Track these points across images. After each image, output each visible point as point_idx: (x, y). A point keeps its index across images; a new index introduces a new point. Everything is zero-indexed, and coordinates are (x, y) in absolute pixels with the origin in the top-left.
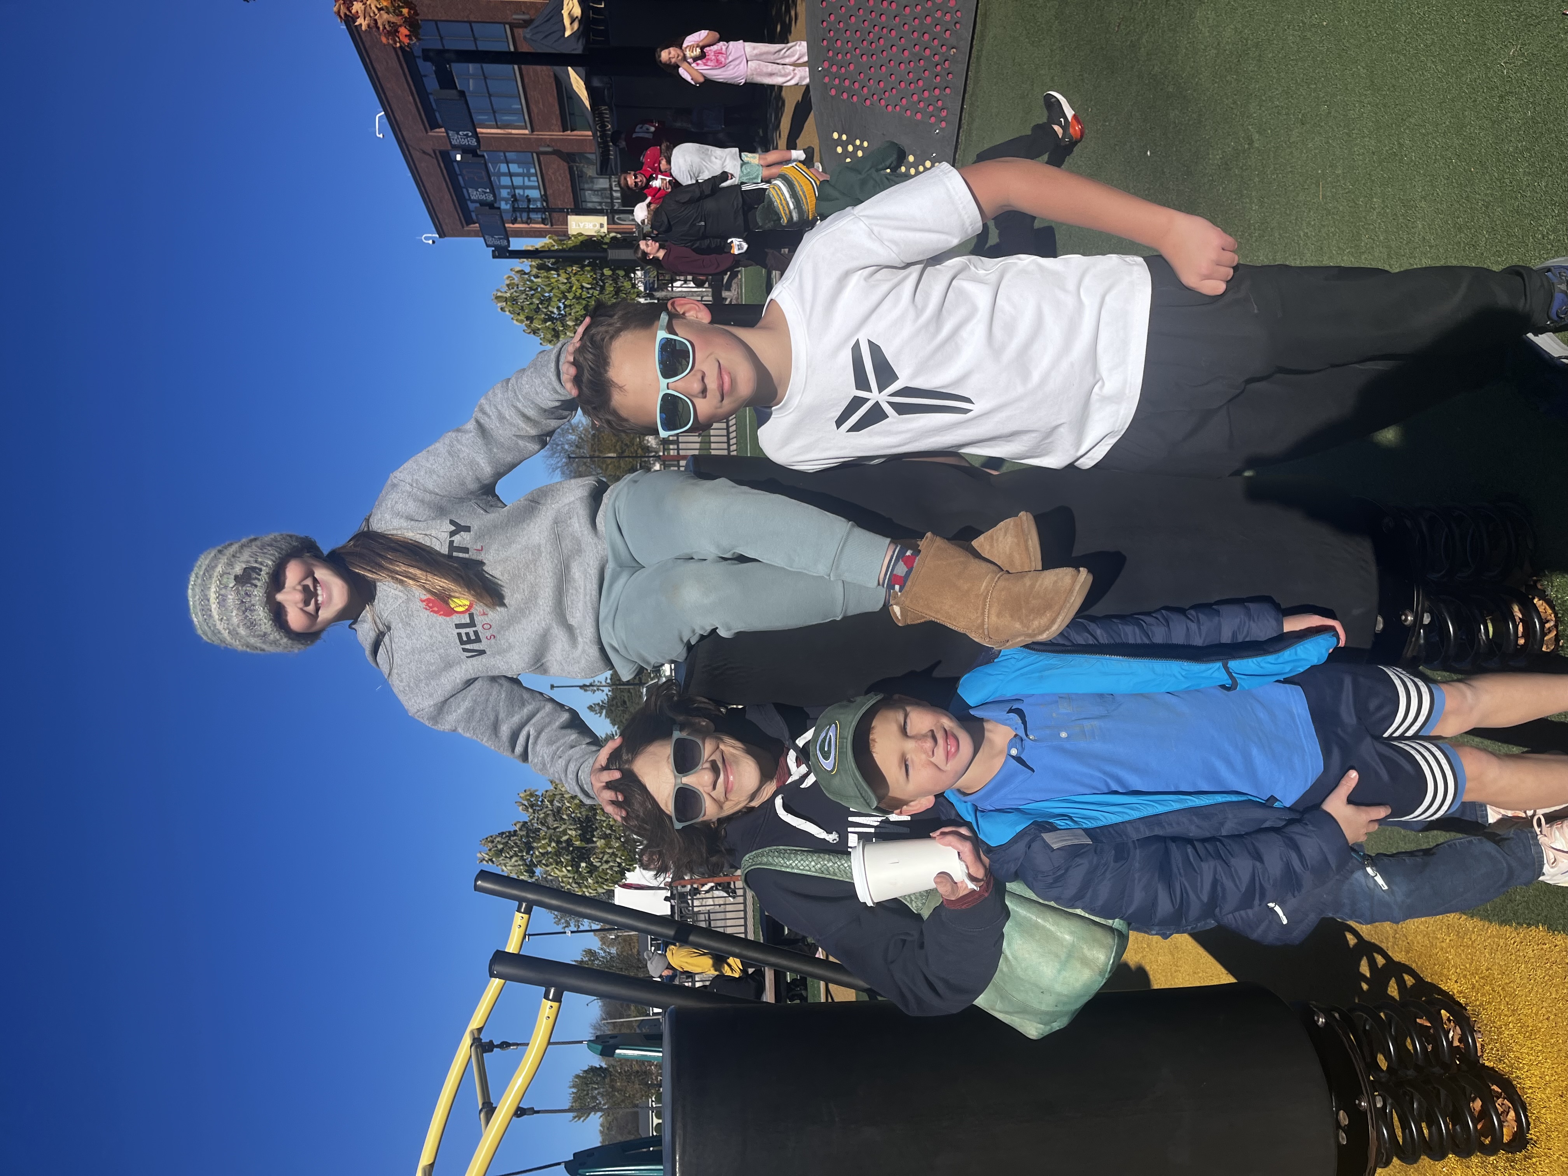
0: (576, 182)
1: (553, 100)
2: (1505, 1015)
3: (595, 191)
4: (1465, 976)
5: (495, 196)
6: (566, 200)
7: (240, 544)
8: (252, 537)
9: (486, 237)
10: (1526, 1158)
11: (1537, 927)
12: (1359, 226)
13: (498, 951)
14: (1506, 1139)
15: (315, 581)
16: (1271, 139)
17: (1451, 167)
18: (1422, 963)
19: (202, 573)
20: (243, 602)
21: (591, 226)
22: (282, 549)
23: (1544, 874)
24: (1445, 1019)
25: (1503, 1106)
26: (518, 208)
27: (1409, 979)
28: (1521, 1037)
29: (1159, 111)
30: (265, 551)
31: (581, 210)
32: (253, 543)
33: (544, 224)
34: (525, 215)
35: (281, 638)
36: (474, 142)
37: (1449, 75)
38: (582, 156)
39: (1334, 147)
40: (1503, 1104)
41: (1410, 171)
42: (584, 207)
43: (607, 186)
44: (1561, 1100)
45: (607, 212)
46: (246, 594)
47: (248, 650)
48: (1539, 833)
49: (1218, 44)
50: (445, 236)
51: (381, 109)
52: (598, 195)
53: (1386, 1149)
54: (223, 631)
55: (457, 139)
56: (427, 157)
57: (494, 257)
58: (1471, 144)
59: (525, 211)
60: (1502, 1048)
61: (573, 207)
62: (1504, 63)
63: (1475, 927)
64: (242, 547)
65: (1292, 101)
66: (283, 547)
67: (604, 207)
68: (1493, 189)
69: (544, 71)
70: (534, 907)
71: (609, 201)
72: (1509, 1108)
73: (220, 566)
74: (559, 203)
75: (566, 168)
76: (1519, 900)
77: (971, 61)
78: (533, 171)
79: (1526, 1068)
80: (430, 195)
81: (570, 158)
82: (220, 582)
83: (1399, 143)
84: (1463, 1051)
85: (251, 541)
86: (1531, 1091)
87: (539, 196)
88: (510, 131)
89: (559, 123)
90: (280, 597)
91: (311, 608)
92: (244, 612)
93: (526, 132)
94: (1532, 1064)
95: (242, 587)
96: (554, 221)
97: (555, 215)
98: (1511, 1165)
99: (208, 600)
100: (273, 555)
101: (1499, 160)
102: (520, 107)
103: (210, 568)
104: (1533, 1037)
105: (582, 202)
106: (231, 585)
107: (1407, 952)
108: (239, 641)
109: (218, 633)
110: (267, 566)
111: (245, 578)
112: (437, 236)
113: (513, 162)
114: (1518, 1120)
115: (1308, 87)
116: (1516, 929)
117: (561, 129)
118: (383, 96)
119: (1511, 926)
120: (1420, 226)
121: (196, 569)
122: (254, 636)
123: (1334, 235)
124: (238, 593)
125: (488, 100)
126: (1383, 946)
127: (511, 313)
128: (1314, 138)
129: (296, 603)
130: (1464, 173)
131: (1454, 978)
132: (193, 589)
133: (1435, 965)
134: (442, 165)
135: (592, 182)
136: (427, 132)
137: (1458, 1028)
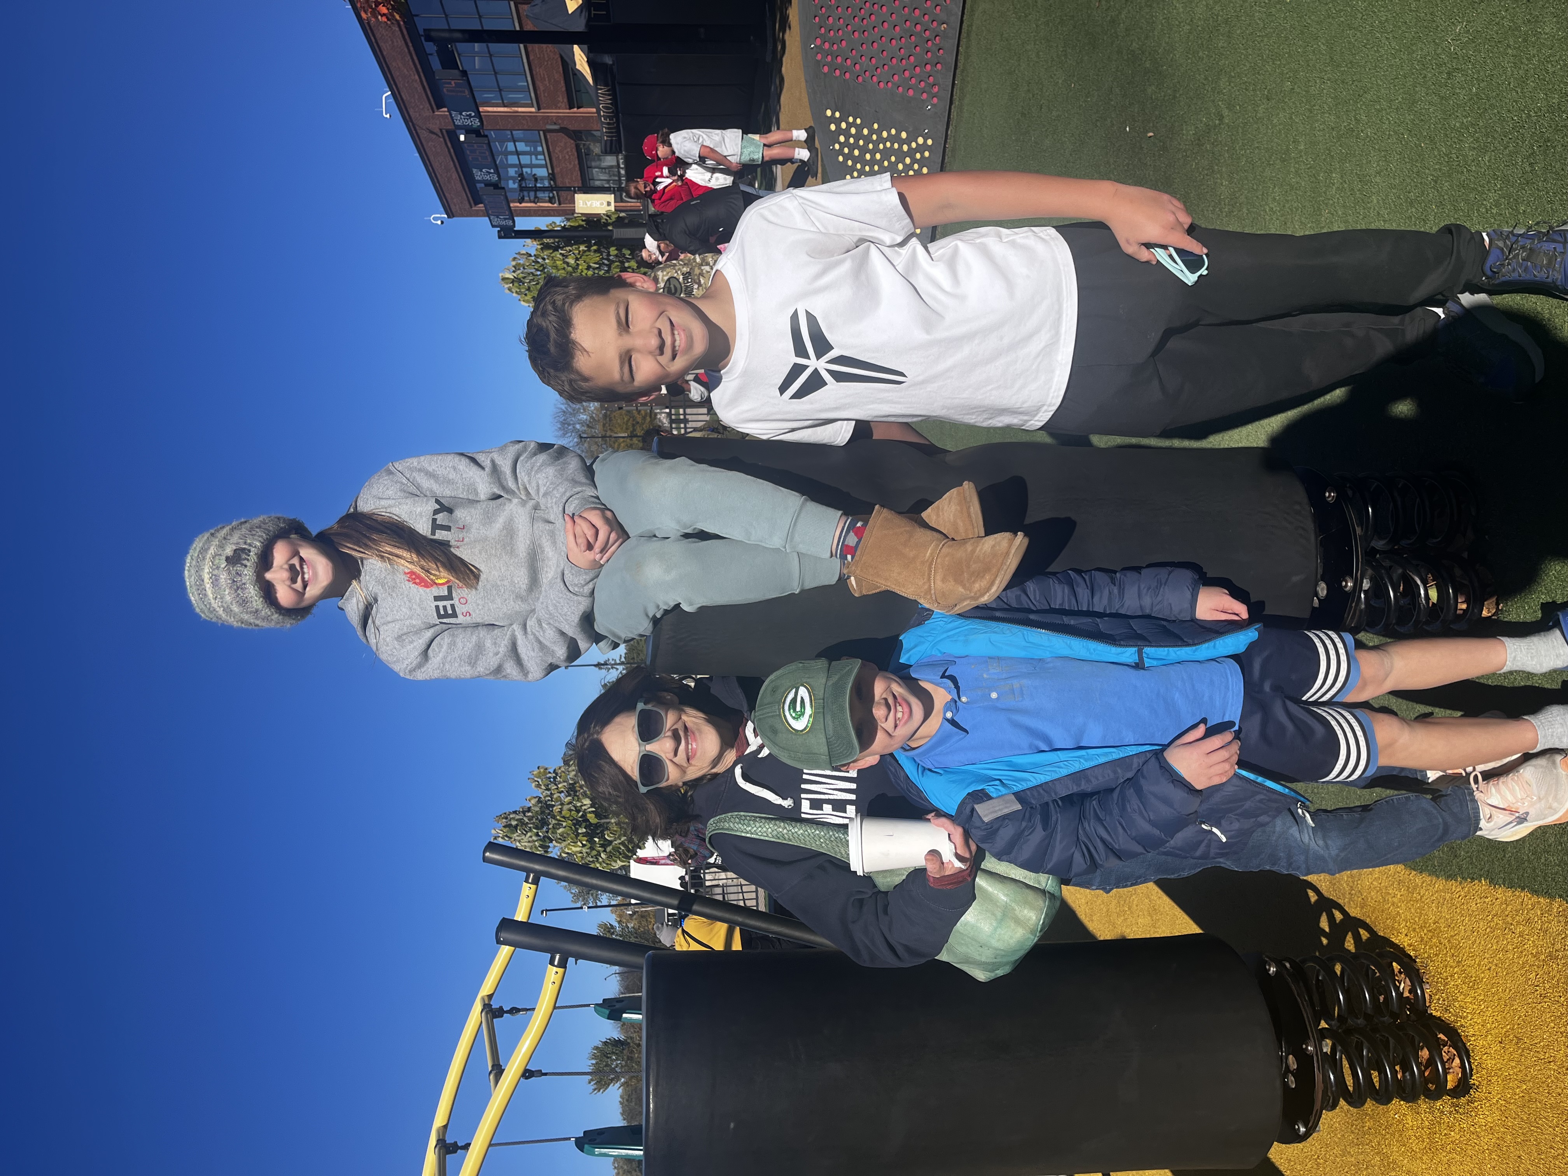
0: (584, 161)
1: (558, 76)
2: (1451, 967)
3: (602, 168)
4: (1414, 930)
5: (499, 176)
6: (574, 178)
7: (231, 527)
8: (243, 520)
9: (492, 217)
10: (1470, 1102)
11: (1480, 881)
12: (1319, 201)
13: (504, 918)
14: (1450, 1086)
15: (302, 560)
16: (1239, 115)
17: (1403, 143)
18: (1376, 918)
19: (196, 555)
20: (234, 581)
21: (598, 204)
22: (269, 531)
23: (1481, 829)
24: (1396, 971)
25: (1449, 1054)
26: (526, 187)
27: (1364, 934)
28: (1465, 987)
29: (1137, 87)
30: (254, 533)
31: (589, 188)
32: (243, 526)
33: (551, 203)
34: (532, 194)
35: (272, 614)
36: (476, 123)
37: (1401, 51)
38: (589, 133)
39: (1297, 123)
40: (1448, 1052)
41: (1366, 147)
42: (592, 185)
43: (615, 163)
44: (1500, 1046)
45: (614, 190)
46: (237, 573)
47: (243, 625)
48: (1475, 789)
49: (1191, 21)
50: (454, 216)
51: (388, 89)
52: (605, 173)
53: (1332, 1092)
54: (218, 609)
55: (460, 119)
56: (434, 136)
57: (500, 237)
58: (1422, 120)
59: (532, 191)
60: (1448, 998)
61: (580, 185)
62: (1451, 40)
63: (1423, 883)
64: (232, 529)
65: (1259, 77)
66: (271, 528)
67: (612, 185)
68: (1441, 164)
69: (549, 50)
70: (542, 878)
71: (617, 178)
72: (1455, 1055)
73: (212, 548)
74: (567, 181)
75: (574, 146)
76: (1464, 855)
77: (962, 36)
78: (540, 149)
79: (1470, 1016)
80: (438, 174)
81: (576, 135)
82: (212, 563)
83: (1356, 119)
84: (1412, 1001)
85: (242, 523)
86: (1473, 1038)
87: (546, 175)
88: (516, 109)
89: (566, 100)
90: (268, 576)
91: (299, 585)
92: (236, 591)
93: (533, 110)
94: (1475, 1013)
95: (233, 567)
96: (561, 200)
97: (563, 194)
98: (1455, 1110)
99: (203, 581)
100: (262, 536)
101: (1446, 135)
102: (526, 84)
103: (204, 550)
104: (1476, 987)
105: (589, 180)
106: (223, 566)
107: (1362, 908)
108: (234, 617)
109: (213, 611)
110: (255, 547)
111: (235, 559)
112: (446, 216)
113: (520, 140)
114: (1463, 1066)
115: (1273, 64)
116: (1461, 883)
117: (568, 107)
118: (389, 76)
119: (1456, 880)
120: (1375, 201)
121: (191, 551)
122: (247, 613)
123: (1297, 210)
124: (229, 573)
125: (493, 77)
126: (1340, 901)
127: (519, 294)
128: (1278, 114)
129: (284, 581)
130: (1415, 148)
131: (1404, 931)
132: (189, 571)
133: (1387, 919)
134: (449, 145)
135: (600, 160)
136: (434, 112)
137: (1407, 979)
